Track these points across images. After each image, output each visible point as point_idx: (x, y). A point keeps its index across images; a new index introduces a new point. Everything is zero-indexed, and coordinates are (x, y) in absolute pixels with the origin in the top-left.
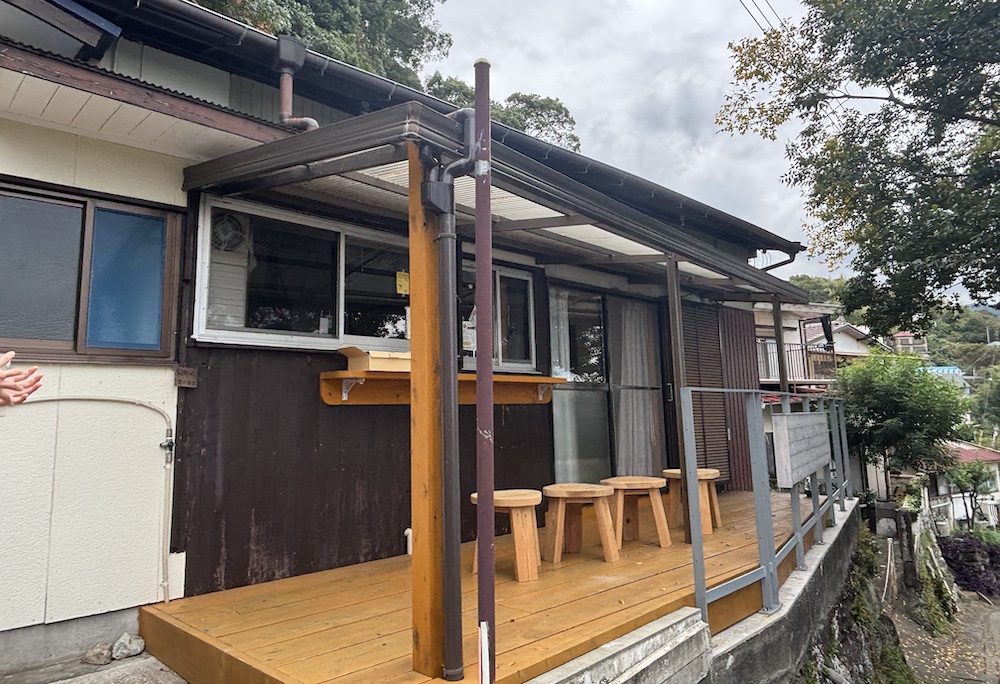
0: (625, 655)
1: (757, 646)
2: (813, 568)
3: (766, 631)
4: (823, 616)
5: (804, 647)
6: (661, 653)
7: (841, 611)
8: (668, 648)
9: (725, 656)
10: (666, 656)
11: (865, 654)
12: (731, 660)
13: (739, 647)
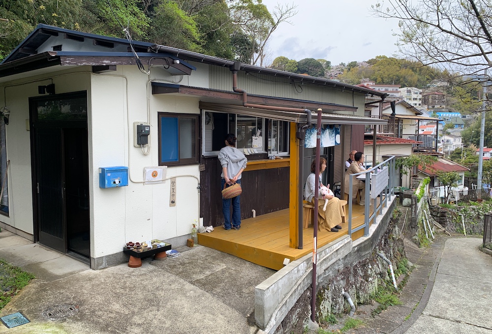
0: (334, 245)
1: (363, 245)
2: (379, 223)
3: (365, 241)
4: (380, 238)
5: (374, 247)
6: (342, 245)
7: (385, 236)
8: (343, 244)
9: (355, 247)
10: (343, 246)
11: (391, 251)
12: (356, 248)
13: (358, 245)
